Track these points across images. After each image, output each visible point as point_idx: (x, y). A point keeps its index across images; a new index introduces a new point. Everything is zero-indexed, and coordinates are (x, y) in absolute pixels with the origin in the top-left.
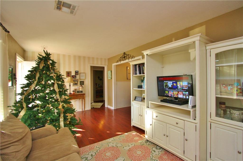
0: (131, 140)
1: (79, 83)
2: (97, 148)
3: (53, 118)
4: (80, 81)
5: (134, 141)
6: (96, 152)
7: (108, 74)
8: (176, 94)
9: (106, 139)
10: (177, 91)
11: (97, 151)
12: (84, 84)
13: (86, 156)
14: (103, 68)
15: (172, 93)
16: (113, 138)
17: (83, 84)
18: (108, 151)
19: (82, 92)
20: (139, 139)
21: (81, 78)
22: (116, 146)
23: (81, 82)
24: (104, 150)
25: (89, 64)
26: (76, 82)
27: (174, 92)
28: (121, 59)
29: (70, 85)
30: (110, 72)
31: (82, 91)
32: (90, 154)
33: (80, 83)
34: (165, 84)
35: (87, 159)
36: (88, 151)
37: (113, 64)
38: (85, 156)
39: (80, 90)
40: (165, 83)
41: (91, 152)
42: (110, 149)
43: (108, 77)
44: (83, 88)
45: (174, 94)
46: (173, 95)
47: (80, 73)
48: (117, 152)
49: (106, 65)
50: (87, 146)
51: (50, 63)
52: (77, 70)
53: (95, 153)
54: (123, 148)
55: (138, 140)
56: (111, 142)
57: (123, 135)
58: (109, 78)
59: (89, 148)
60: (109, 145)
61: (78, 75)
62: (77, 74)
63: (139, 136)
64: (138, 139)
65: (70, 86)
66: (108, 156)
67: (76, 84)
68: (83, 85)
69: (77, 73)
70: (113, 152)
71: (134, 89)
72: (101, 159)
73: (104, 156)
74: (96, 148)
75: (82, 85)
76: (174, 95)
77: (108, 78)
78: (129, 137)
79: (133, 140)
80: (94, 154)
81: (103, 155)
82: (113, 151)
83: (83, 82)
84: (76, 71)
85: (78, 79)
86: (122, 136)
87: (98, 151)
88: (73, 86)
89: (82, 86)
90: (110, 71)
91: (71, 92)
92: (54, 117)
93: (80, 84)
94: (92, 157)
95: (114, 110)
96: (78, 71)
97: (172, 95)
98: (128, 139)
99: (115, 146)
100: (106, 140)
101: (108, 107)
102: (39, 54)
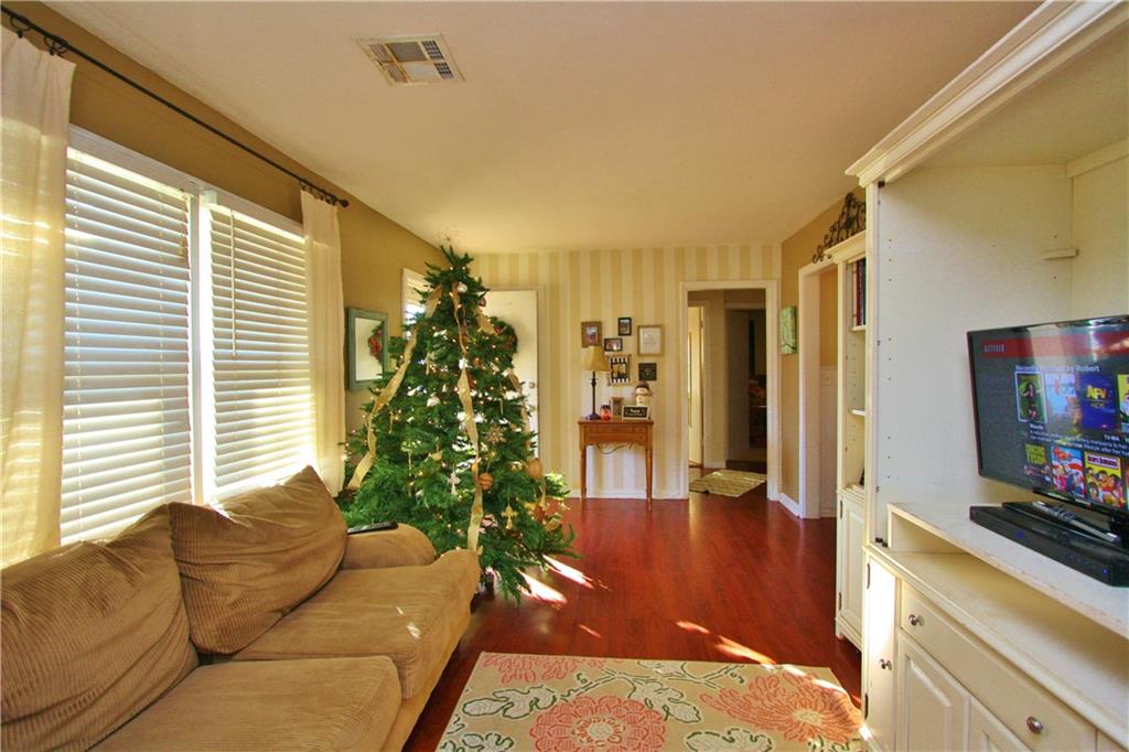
0: (771, 714)
1: (635, 373)
2: (579, 682)
3: (439, 505)
4: (640, 365)
5: (779, 729)
6: (558, 697)
7: (782, 326)
8: (1111, 483)
9: (646, 658)
10: (1112, 455)
11: (569, 695)
12: (658, 376)
13: (513, 696)
14: (760, 294)
15: (1073, 466)
16: (682, 663)
17: (655, 379)
18: (607, 716)
19: (643, 411)
20: (826, 730)
21: (642, 351)
22: (663, 707)
23: (642, 367)
24: (596, 701)
25: (681, 283)
26: (623, 369)
27: (1087, 455)
28: (836, 234)
29: (594, 380)
30: (787, 313)
31: (646, 409)
32: (534, 693)
33: (637, 369)
34: (1023, 386)
35: (505, 711)
36: (539, 676)
37: (803, 272)
38: (508, 694)
39: (639, 405)
40: (1020, 382)
41: (545, 686)
42: (624, 712)
43: (783, 343)
44: (650, 394)
45: (1090, 480)
46: (1084, 480)
47: (639, 327)
48: (643, 742)
49: (772, 279)
50: (546, 657)
51: (460, 294)
52: (627, 316)
53: (555, 699)
54: (694, 734)
55: (813, 731)
56: (654, 681)
57: (746, 666)
58: (787, 350)
59: (550, 668)
60: (635, 688)
61: (630, 334)
62: (628, 332)
63: (838, 707)
64: (819, 724)
65: (594, 384)
66: (590, 740)
67: (621, 376)
68: (650, 383)
69: (625, 325)
70: (627, 732)
71: (855, 412)
72: (555, 736)
73: (577, 732)
74: (576, 678)
75: (648, 382)
76: (1093, 485)
77: (779, 346)
78: (772, 691)
79: (786, 717)
80: (545, 702)
81: (574, 725)
82: (630, 728)
83: (653, 367)
84: (620, 319)
85: (630, 356)
86: (735, 671)
87: (573, 694)
88: (609, 385)
89: (646, 387)
90: (789, 309)
91: (597, 412)
92: (443, 500)
93: (640, 375)
94: (526, 712)
95: (805, 519)
96: (630, 319)
97: (1076, 479)
98: (757, 698)
99: (657, 707)
100: (643, 662)
101: (778, 502)
102: (429, 265)
